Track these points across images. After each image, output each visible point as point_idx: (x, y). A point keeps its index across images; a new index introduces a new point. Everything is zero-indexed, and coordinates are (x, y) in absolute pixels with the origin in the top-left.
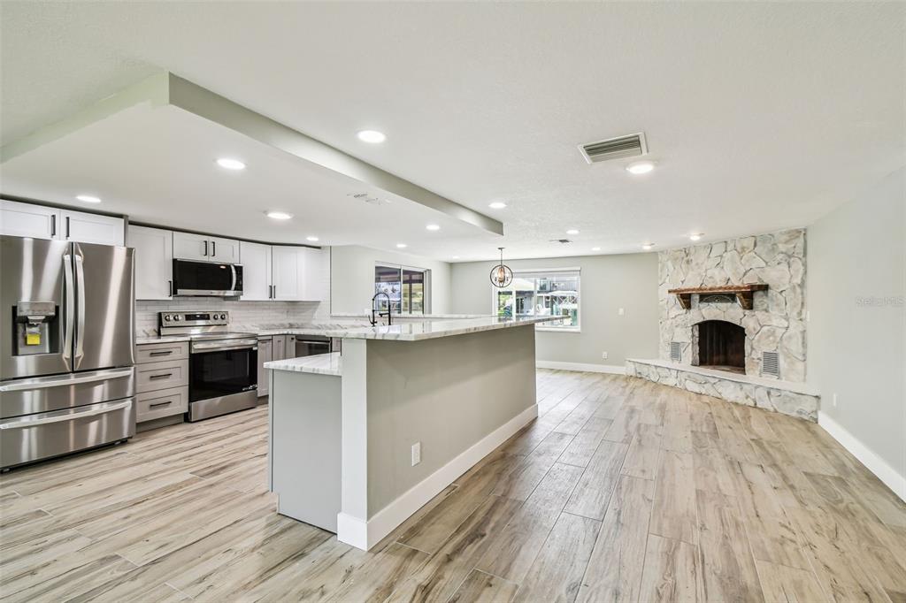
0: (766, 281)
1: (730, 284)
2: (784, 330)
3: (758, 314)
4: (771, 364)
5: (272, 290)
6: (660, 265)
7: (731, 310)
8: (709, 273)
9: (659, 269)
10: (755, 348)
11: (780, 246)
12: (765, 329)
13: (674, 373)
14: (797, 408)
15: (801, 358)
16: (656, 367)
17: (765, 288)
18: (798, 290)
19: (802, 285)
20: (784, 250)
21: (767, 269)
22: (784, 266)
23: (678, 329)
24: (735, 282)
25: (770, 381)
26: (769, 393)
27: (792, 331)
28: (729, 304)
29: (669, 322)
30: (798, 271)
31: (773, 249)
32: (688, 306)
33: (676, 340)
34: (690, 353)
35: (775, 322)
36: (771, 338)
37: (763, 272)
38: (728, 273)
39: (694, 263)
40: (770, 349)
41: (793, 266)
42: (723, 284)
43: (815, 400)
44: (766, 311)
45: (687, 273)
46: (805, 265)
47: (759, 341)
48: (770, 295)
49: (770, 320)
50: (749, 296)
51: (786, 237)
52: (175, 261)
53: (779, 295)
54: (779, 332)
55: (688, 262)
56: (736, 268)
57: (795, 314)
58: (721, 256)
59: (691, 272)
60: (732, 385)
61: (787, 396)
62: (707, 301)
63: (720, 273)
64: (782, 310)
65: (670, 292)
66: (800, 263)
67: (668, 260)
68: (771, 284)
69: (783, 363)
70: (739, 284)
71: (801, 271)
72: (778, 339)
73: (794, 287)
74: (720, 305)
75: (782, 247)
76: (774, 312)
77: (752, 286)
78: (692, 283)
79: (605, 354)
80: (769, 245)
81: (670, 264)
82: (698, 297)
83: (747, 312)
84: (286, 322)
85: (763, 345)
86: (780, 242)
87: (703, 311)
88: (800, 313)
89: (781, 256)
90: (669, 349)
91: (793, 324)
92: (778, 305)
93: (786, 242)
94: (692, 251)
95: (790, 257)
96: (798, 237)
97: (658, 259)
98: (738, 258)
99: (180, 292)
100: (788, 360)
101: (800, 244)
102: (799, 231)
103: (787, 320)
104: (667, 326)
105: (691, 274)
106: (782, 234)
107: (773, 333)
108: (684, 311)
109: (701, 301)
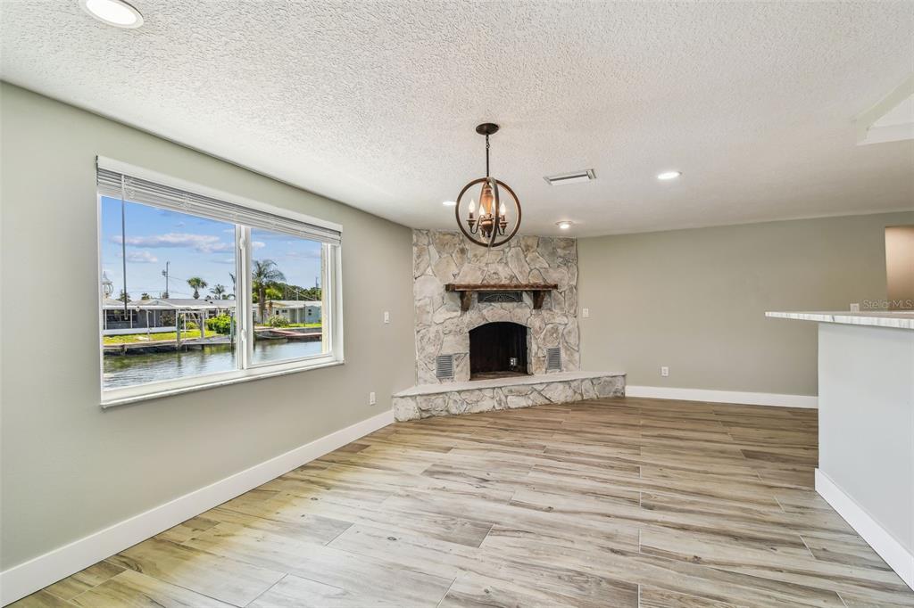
0: (550, 282)
1: (514, 282)
2: (562, 327)
3: (544, 313)
4: (554, 360)
6: (415, 249)
7: (518, 310)
8: (492, 268)
9: (414, 256)
10: (536, 348)
11: (559, 250)
12: (549, 326)
14: (613, 390)
15: (576, 348)
16: (459, 392)
18: (575, 291)
19: (576, 287)
20: (562, 255)
21: (551, 270)
22: (564, 269)
23: (450, 338)
24: (522, 281)
25: (555, 376)
26: (593, 384)
27: (570, 327)
28: (515, 304)
29: (433, 329)
30: (573, 274)
31: (554, 252)
32: (465, 308)
35: (557, 320)
36: (555, 335)
37: (548, 272)
38: (515, 270)
39: (470, 254)
40: (554, 345)
41: (570, 270)
42: (508, 282)
43: (621, 379)
44: (550, 310)
45: (462, 264)
46: (578, 270)
47: (544, 339)
48: (553, 295)
49: (554, 318)
50: (540, 294)
51: (563, 244)
53: (560, 296)
54: (561, 328)
55: (463, 251)
56: (523, 266)
57: (572, 311)
58: (503, 251)
59: (466, 264)
61: (605, 381)
62: (490, 301)
63: (504, 268)
64: (562, 309)
65: (448, 288)
66: (575, 268)
67: (429, 244)
68: (558, 286)
69: (563, 355)
70: (524, 283)
72: (560, 335)
73: (571, 288)
74: (504, 304)
75: (560, 252)
76: (557, 310)
78: (468, 278)
80: (551, 248)
81: (432, 249)
82: (476, 296)
83: (534, 312)
85: (548, 342)
86: (559, 247)
88: (575, 311)
89: (561, 260)
90: (434, 366)
91: (571, 319)
92: (559, 304)
93: (564, 248)
95: (569, 262)
96: (572, 245)
97: (412, 239)
98: (522, 256)
100: (568, 353)
101: (574, 252)
102: (573, 241)
103: (567, 317)
104: (432, 335)
105: (466, 267)
106: (561, 240)
107: (555, 330)
108: (459, 313)
109: (480, 300)
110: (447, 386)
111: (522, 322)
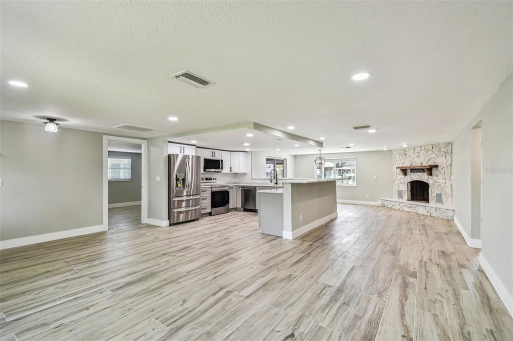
0: (437, 164)
1: (422, 165)
2: (444, 184)
3: (434, 177)
4: (439, 198)
5: (231, 168)
6: (393, 156)
7: (423, 176)
8: (414, 160)
9: (393, 158)
10: (432, 192)
12: (437, 184)
13: (399, 203)
14: (446, 215)
15: (450, 195)
16: (391, 201)
17: (437, 166)
18: (449, 167)
19: (451, 165)
20: (444, 151)
21: (437, 158)
22: (444, 157)
23: (401, 185)
24: (425, 164)
25: (439, 205)
26: (436, 210)
27: (447, 184)
28: (422, 173)
29: (397, 181)
31: (440, 150)
32: (405, 174)
33: (400, 189)
34: (406, 195)
35: (440, 181)
36: (439, 188)
37: (436, 160)
38: (422, 160)
39: (408, 155)
40: (439, 192)
41: (447, 157)
42: (419, 165)
43: (452, 212)
44: (437, 176)
46: (451, 157)
47: (434, 189)
48: (438, 169)
49: (438, 180)
50: (430, 170)
52: (205, 159)
53: (442, 170)
55: (405, 155)
56: (425, 158)
57: (448, 177)
58: (419, 153)
60: (422, 207)
61: (442, 211)
62: (414, 172)
63: (418, 160)
64: (443, 176)
65: (397, 168)
66: (450, 156)
67: (396, 154)
68: (439, 165)
69: (443, 197)
70: (426, 165)
71: (450, 160)
72: (442, 188)
73: (447, 166)
74: (418, 174)
75: (443, 149)
76: (440, 176)
77: (430, 166)
78: (407, 164)
79: (368, 196)
80: (438, 148)
82: (409, 170)
83: (430, 177)
84: (233, 181)
85: (436, 190)
86: (442, 147)
87: (412, 176)
88: (450, 177)
89: (443, 153)
90: (397, 193)
91: (448, 181)
92: (441, 174)
93: (445, 147)
94: (407, 150)
95: (446, 154)
96: (449, 145)
97: (392, 153)
98: (426, 154)
99: (207, 170)
100: (446, 197)
101: (450, 148)
102: (449, 143)
103: (445, 180)
104: (397, 183)
105: (406, 160)
106: (443, 144)
107: (440, 186)
108: (404, 176)
109: (411, 172)
110: (401, 200)
111: (425, 181)
